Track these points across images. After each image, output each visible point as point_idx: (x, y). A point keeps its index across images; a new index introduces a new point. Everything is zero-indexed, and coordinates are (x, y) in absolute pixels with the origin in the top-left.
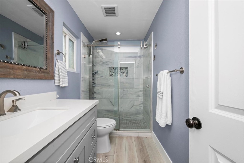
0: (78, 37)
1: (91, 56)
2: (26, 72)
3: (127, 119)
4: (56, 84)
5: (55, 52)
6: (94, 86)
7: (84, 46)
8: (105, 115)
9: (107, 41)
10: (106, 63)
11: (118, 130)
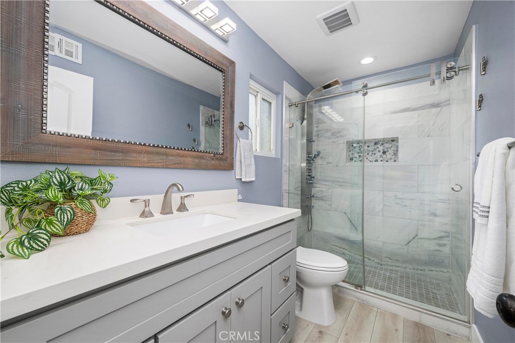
0: (277, 93)
1: (305, 122)
2: (197, 160)
3: (394, 268)
4: (237, 177)
5: (236, 124)
6: (310, 183)
7: (289, 106)
8: (336, 247)
9: (338, 86)
10: (340, 132)
11: (359, 288)
